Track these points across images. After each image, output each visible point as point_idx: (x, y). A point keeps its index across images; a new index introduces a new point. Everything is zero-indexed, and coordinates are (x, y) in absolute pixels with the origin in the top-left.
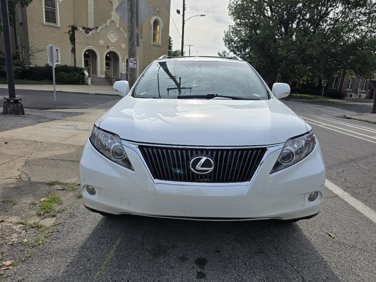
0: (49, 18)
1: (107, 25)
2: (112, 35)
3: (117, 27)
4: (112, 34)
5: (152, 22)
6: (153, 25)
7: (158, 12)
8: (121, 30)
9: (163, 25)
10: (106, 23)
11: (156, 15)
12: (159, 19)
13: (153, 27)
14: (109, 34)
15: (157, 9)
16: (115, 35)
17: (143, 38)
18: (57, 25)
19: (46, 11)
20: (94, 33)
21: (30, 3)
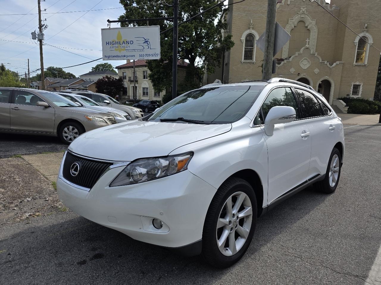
0: (247, 56)
1: (301, 53)
2: (305, 62)
3: (311, 53)
4: (305, 60)
5: (357, 41)
6: (358, 44)
7: (366, 28)
8: (316, 55)
9: (373, 41)
10: (299, 51)
11: (363, 31)
12: (367, 35)
13: (357, 45)
14: (302, 61)
15: (366, 25)
16: (309, 62)
17: (343, 60)
18: (253, 61)
19: (245, 51)
20: (286, 62)
21: (232, 47)
